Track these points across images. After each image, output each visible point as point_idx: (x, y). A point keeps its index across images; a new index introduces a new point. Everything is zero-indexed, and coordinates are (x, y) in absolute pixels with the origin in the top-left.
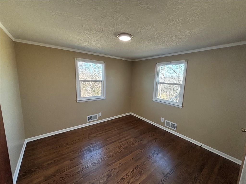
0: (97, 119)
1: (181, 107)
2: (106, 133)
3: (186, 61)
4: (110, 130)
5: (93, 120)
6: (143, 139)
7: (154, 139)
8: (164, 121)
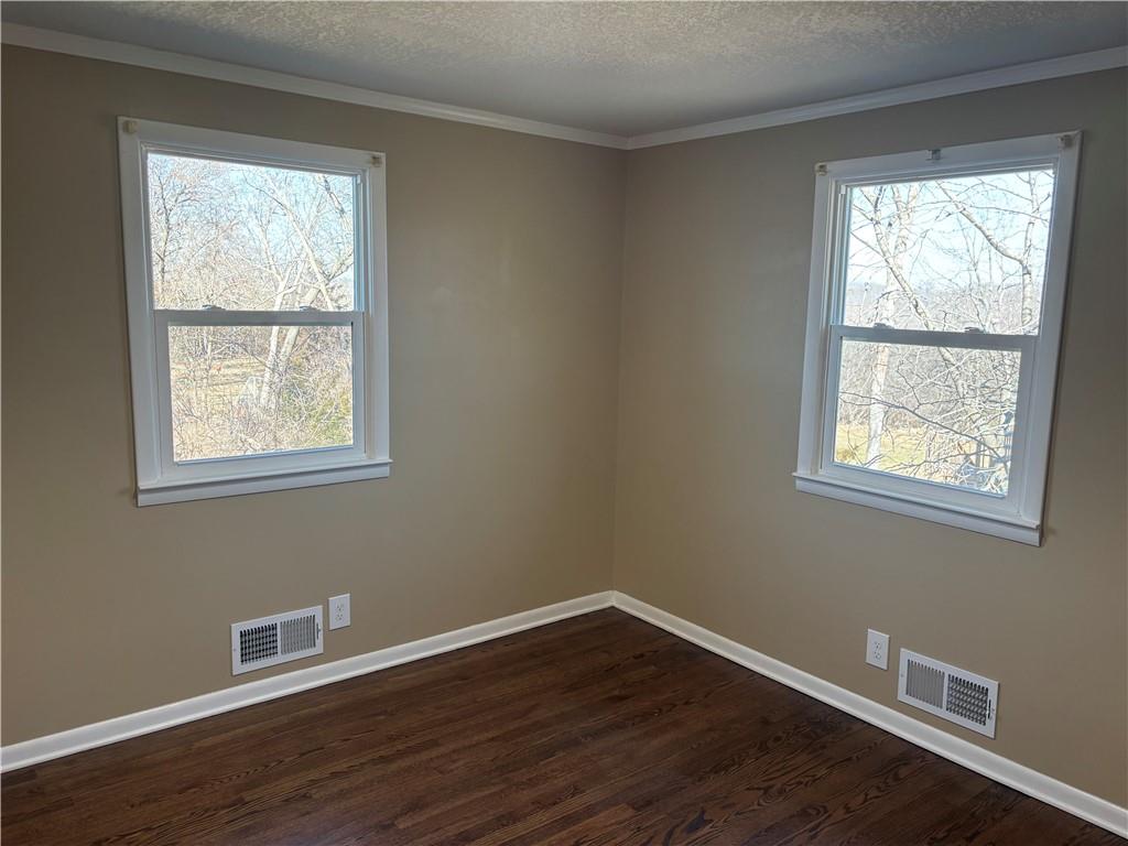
0: (319, 649)
1: (1034, 537)
2: (394, 767)
3: (1068, 142)
4: (435, 743)
5: (279, 659)
6: (706, 817)
7: (804, 814)
8: (893, 657)
